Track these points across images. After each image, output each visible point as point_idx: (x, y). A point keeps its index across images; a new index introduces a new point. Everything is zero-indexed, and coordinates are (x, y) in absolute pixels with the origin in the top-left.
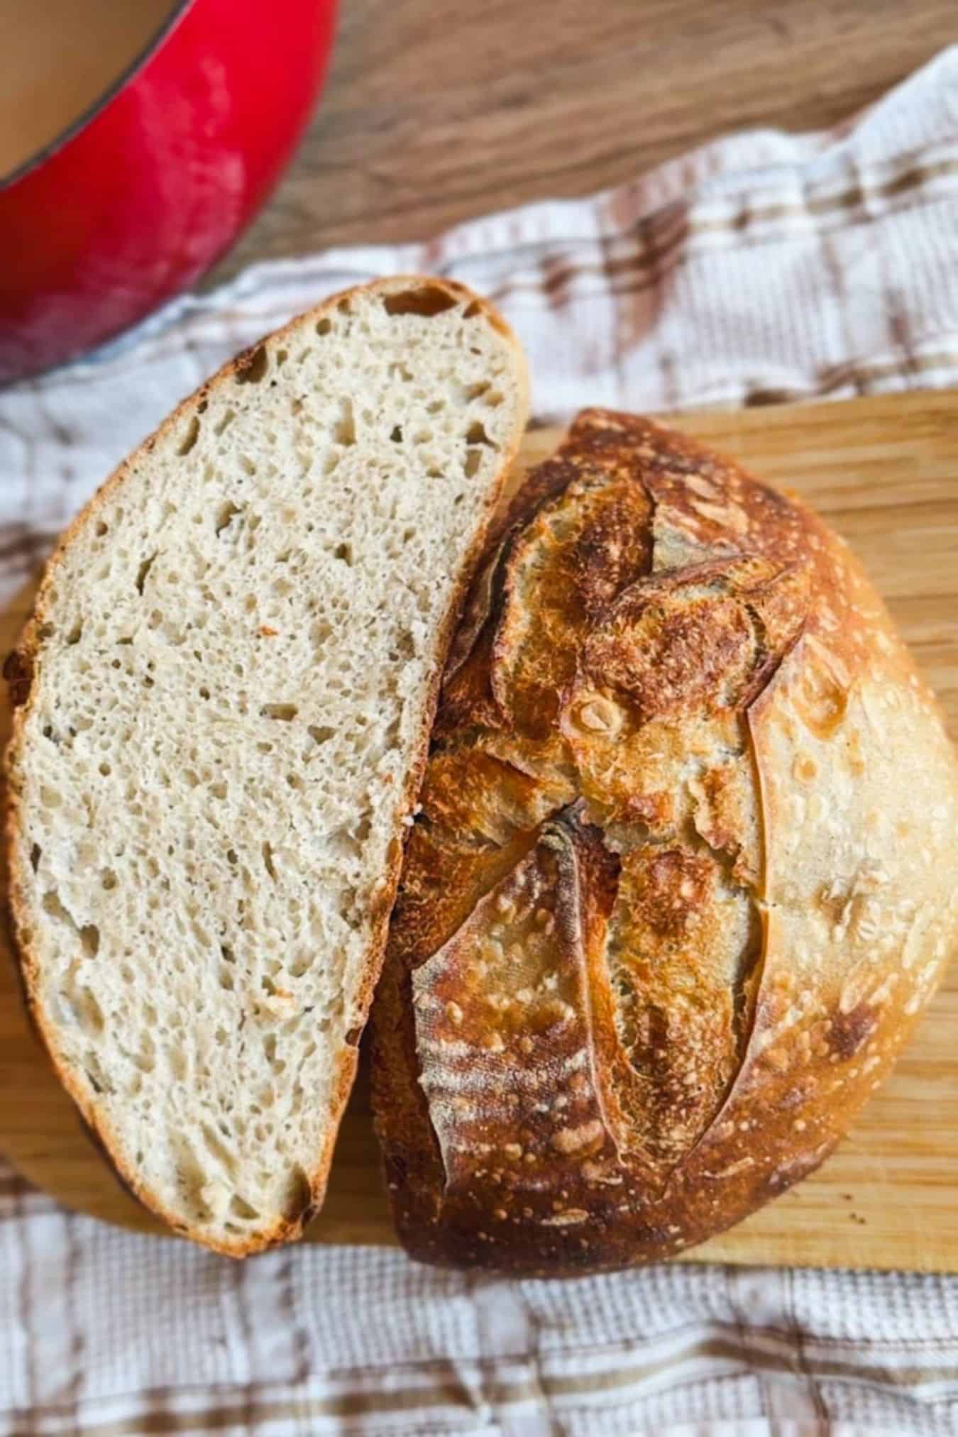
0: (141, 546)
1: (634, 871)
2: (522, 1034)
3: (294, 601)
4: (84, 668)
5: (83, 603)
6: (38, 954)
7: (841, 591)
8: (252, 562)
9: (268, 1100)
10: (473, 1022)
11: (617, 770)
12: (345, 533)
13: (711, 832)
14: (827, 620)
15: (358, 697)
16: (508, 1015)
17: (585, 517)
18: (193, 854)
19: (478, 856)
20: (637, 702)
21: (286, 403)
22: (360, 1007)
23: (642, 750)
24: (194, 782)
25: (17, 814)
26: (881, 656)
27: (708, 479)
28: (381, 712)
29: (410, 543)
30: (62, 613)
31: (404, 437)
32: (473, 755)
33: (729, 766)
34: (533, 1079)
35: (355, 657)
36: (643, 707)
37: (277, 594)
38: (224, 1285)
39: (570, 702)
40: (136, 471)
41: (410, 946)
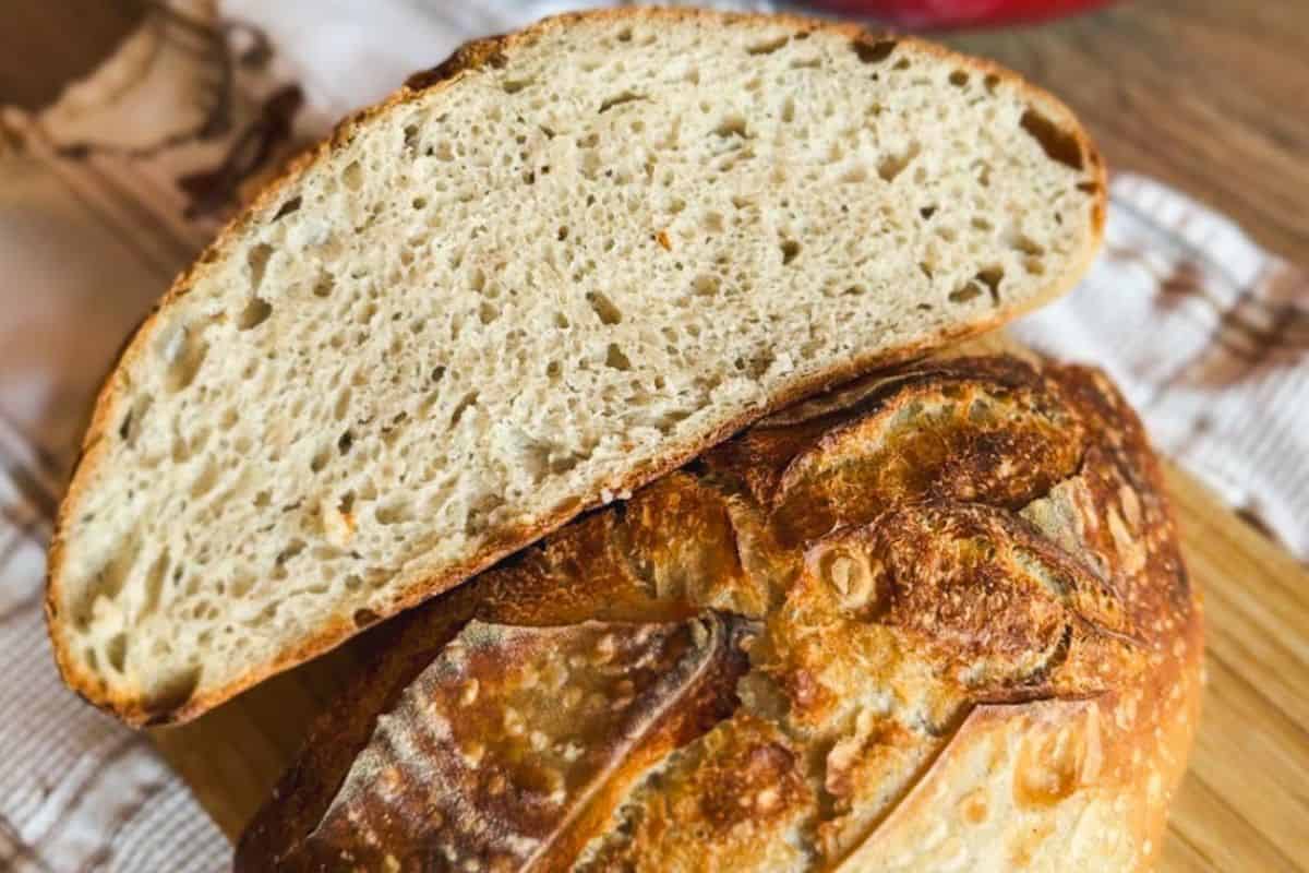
0: (639, 78)
1: (740, 734)
2: (502, 770)
3: (711, 243)
4: (495, 116)
5: (548, 70)
6: (202, 280)
7: (1161, 707)
8: (712, 181)
9: (240, 590)
10: (475, 717)
11: (817, 635)
12: (808, 237)
13: (837, 771)
14: (1125, 713)
15: (679, 363)
16: (509, 743)
17: (1011, 424)
18: (412, 338)
19: (631, 585)
20: (893, 599)
21: (868, 99)
22: (398, 599)
23: (854, 641)
24: (478, 285)
25: (314, 160)
26: (1141, 792)
27: (1144, 508)
28: (682, 393)
29: (850, 297)
30: (523, 60)
31: (933, 218)
32: (717, 502)
33: (913, 734)
34: (471, 820)
35: (710, 333)
36: (893, 609)
37: (705, 225)
38: (98, 749)
39: (839, 542)
40: (698, 25)
41: (497, 601)
